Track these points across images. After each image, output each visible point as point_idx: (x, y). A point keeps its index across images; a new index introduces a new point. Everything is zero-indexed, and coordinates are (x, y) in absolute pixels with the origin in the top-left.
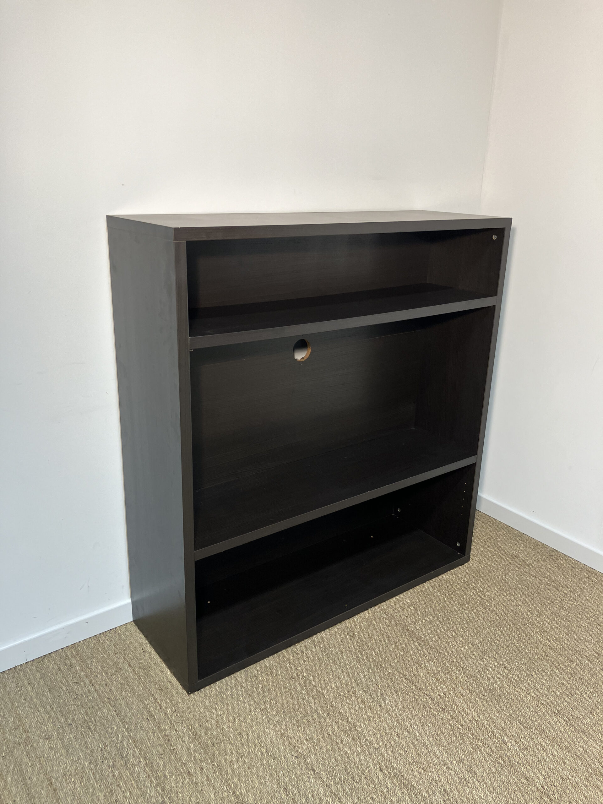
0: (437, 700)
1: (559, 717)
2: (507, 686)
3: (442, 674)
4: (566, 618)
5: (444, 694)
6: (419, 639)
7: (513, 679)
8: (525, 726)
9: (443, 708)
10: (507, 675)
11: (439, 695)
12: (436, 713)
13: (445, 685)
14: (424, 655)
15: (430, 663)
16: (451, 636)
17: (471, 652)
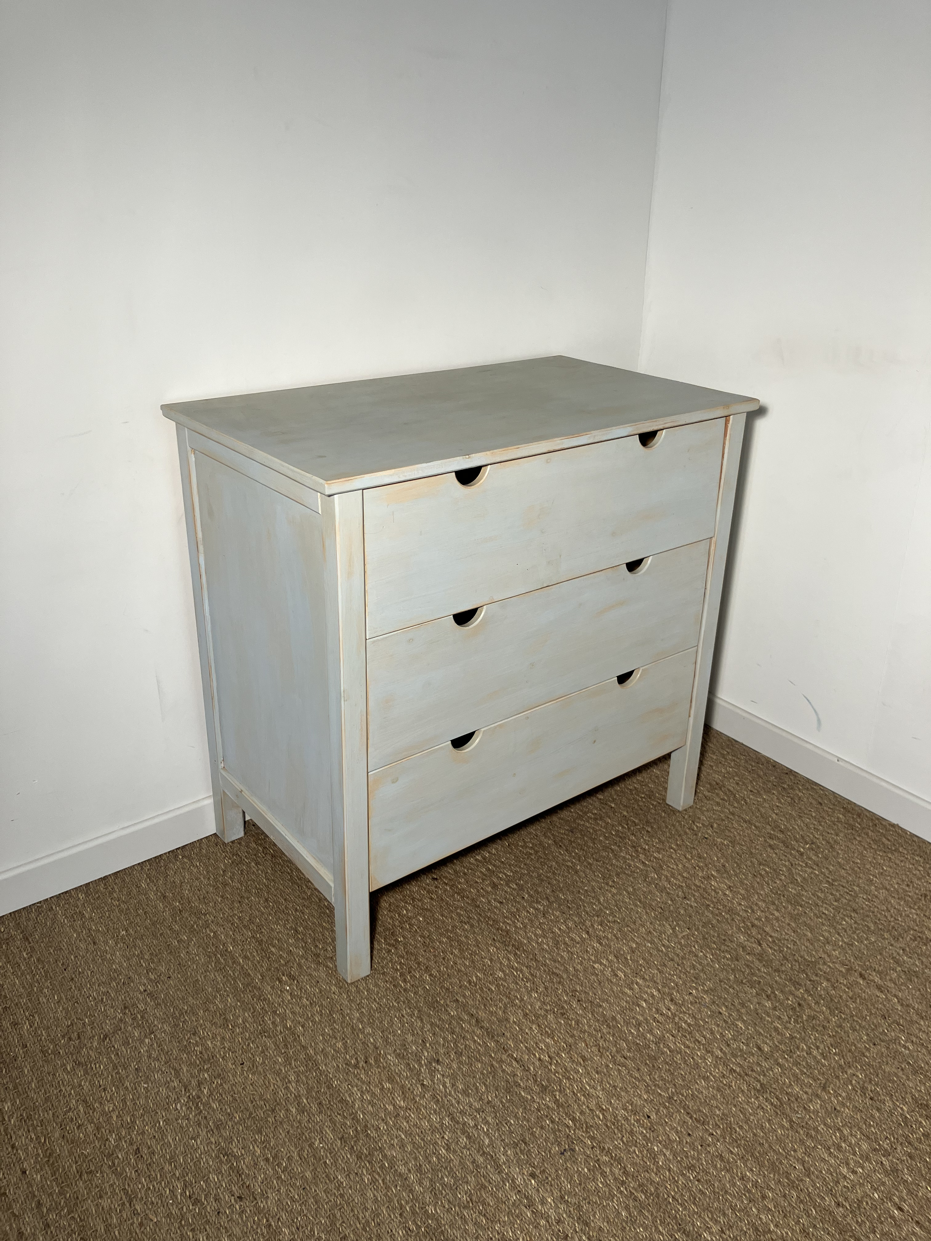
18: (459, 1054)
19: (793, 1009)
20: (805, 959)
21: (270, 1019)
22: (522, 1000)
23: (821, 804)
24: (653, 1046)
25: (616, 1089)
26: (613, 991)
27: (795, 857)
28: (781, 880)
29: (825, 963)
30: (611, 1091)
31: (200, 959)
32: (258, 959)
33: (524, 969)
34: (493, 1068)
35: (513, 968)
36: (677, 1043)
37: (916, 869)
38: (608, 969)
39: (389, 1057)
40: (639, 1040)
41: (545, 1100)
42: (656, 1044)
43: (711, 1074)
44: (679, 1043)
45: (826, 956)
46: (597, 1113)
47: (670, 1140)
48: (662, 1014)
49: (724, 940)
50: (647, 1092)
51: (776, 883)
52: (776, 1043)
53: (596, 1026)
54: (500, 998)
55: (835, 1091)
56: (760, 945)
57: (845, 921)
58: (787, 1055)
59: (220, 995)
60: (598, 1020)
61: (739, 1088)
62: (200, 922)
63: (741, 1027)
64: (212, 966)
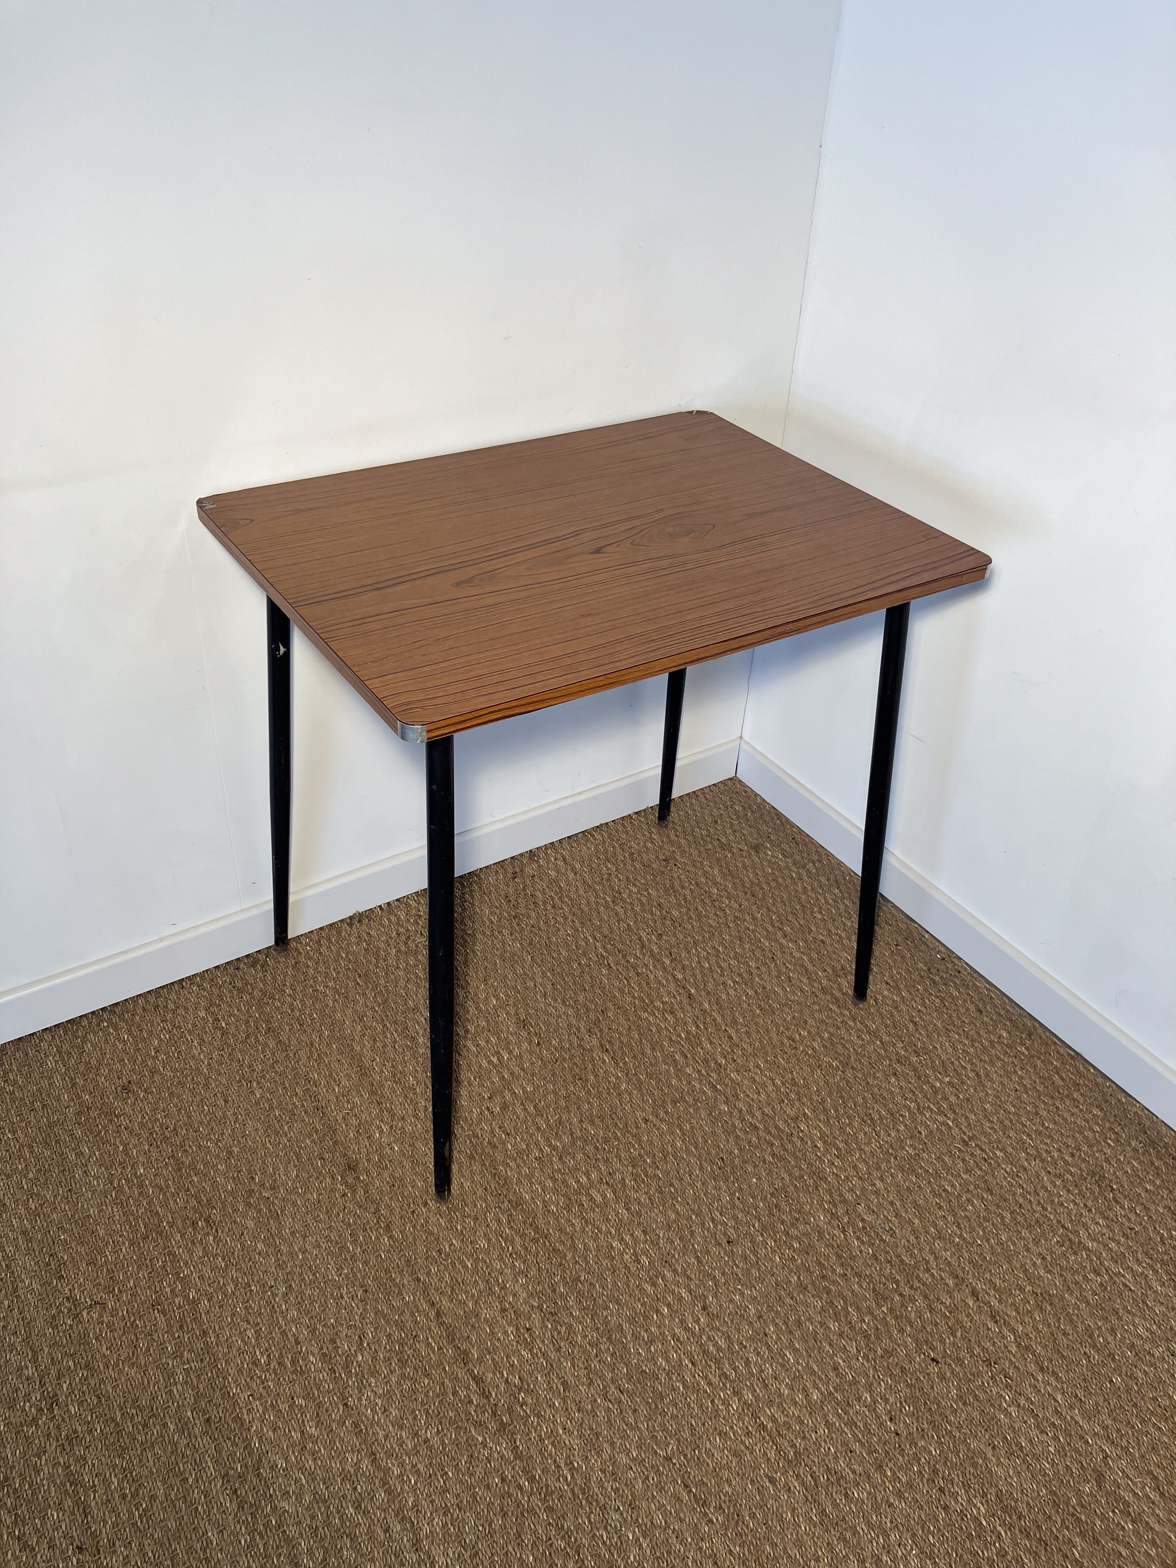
0: (496, 1395)
1: (791, 1473)
2: (690, 1366)
3: (536, 1317)
4: (910, 1167)
5: (520, 1378)
6: (518, 1203)
7: (713, 1346)
8: (695, 1495)
9: (502, 1420)
10: (702, 1330)
11: (507, 1380)
12: (480, 1439)
13: (531, 1350)
14: (511, 1255)
15: (518, 1280)
16: (599, 1199)
17: (635, 1254)
18: (403, 1363)
19: (867, 1337)
20: (902, 1261)
21: (169, 1285)
22: (503, 1288)
23: (981, 1012)
24: (663, 1377)
25: (598, 1438)
26: (628, 1287)
27: (925, 1096)
28: (898, 1130)
29: (928, 1270)
30: (591, 1440)
31: (99, 1185)
32: (173, 1191)
33: (517, 1239)
34: (442, 1388)
35: (501, 1236)
36: (696, 1375)
37: (1090, 1128)
38: (629, 1250)
39: (311, 1358)
40: (646, 1366)
41: (500, 1445)
42: (667, 1374)
43: (731, 1428)
44: (699, 1375)
45: (931, 1258)
46: (565, 1472)
47: (652, 1523)
48: (686, 1329)
49: (797, 1220)
50: (639, 1447)
51: (889, 1135)
52: (831, 1389)
53: (592, 1337)
54: (476, 1281)
55: (894, 1474)
56: (844, 1231)
57: (972, 1206)
58: (842, 1410)
59: (113, 1242)
60: (598, 1328)
61: (765, 1453)
62: (111, 1128)
63: (789, 1359)
64: (112, 1196)
